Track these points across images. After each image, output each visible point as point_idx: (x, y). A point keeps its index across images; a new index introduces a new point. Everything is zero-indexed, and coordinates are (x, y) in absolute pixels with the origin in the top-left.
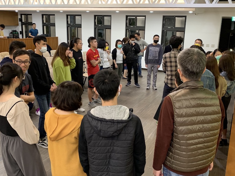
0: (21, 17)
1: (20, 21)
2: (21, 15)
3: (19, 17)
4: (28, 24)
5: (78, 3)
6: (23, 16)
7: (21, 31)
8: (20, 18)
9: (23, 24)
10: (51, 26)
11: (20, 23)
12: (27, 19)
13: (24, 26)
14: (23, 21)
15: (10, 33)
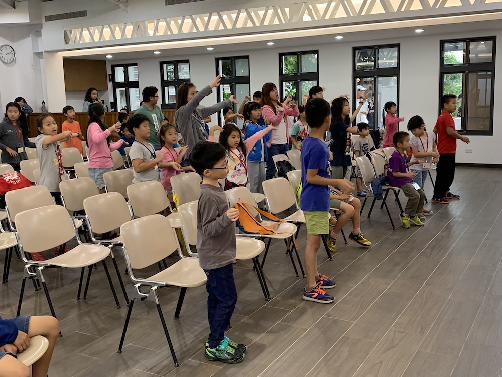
0: (113, 71)
3: (109, 71)
5: (230, 26)
7: (113, 101)
8: (111, 73)
14: (118, 80)
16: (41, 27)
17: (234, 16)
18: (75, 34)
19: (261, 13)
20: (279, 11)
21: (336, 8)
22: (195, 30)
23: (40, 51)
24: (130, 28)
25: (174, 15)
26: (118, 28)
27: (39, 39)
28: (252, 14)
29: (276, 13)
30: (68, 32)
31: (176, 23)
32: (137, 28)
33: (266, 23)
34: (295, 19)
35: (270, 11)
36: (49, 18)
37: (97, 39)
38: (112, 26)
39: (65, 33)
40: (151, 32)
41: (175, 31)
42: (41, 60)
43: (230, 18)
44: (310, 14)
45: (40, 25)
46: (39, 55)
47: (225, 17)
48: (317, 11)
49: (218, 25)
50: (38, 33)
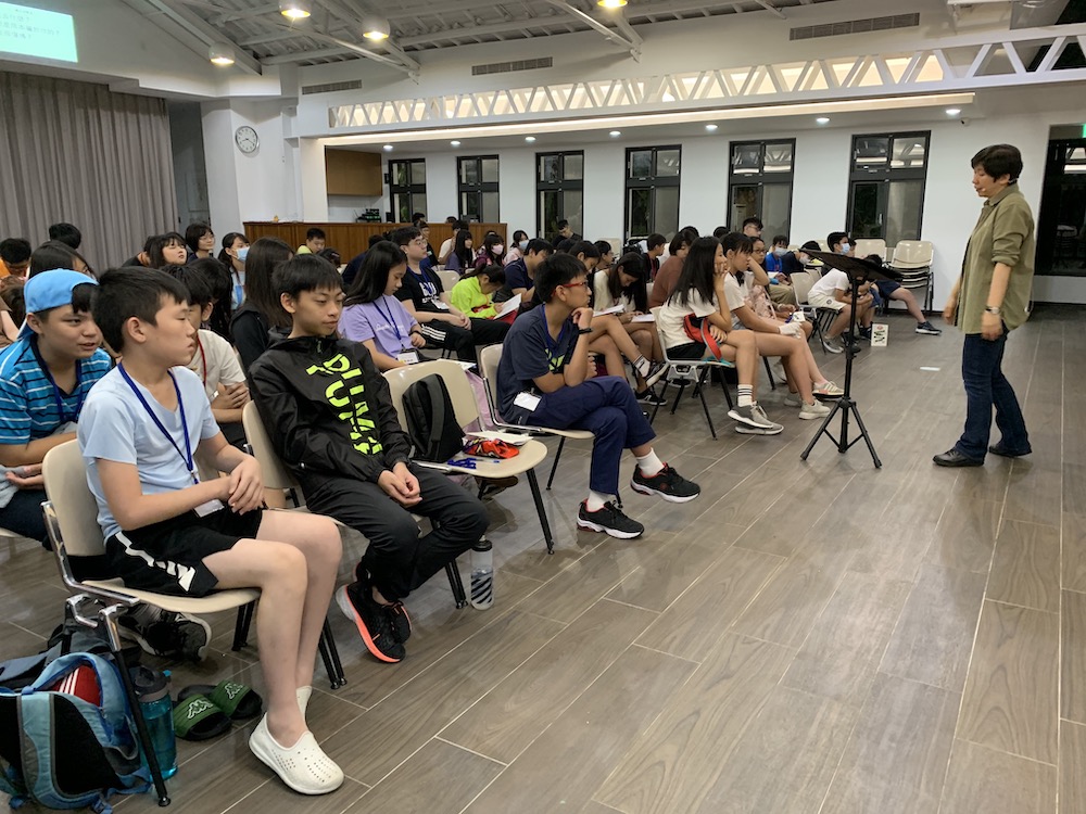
0: (391, 169)
1: (386, 182)
2: (391, 163)
3: (385, 169)
4: (410, 191)
5: (560, 107)
6: (395, 166)
7: (389, 211)
8: (387, 172)
9: (394, 190)
10: (486, 191)
11: (386, 187)
12: (408, 174)
13: (396, 197)
14: (396, 182)
15: (360, 218)
16: (297, 103)
17: (567, 92)
18: (343, 113)
19: (605, 89)
20: (630, 86)
21: (710, 84)
22: (512, 111)
23: (293, 136)
24: (421, 106)
25: (484, 89)
26: (403, 107)
27: (293, 119)
28: (593, 90)
29: (624, 90)
30: (334, 110)
31: (486, 101)
32: (430, 107)
33: (611, 103)
34: (652, 99)
35: (618, 87)
36: (308, 90)
37: (374, 120)
38: (396, 103)
39: (330, 111)
40: (450, 114)
41: (484, 112)
42: (295, 150)
43: (561, 95)
44: (674, 93)
45: (296, 101)
46: (293, 141)
47: (554, 94)
48: (682, 88)
49: (544, 105)
50: (293, 112)
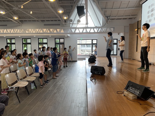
29: (20, 30)
34: (25, 32)
